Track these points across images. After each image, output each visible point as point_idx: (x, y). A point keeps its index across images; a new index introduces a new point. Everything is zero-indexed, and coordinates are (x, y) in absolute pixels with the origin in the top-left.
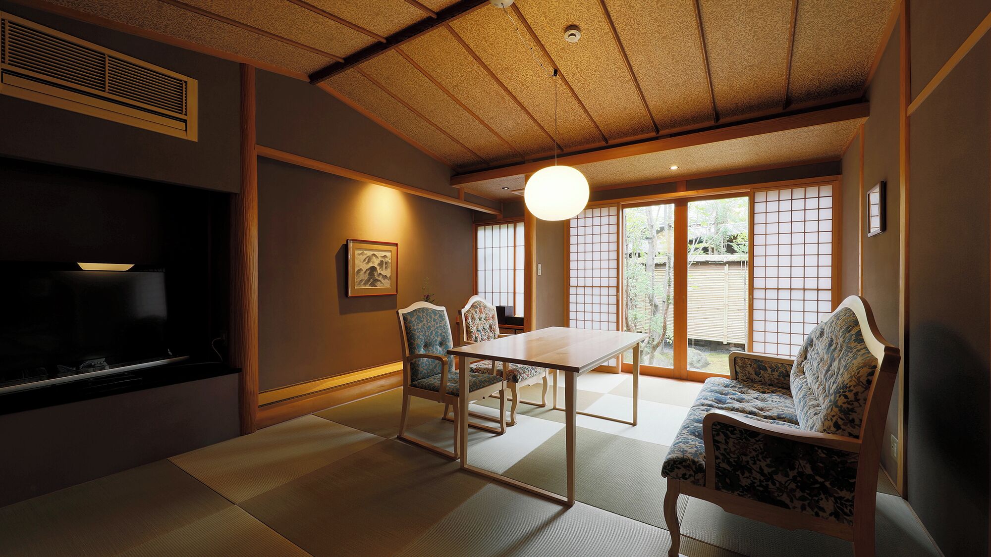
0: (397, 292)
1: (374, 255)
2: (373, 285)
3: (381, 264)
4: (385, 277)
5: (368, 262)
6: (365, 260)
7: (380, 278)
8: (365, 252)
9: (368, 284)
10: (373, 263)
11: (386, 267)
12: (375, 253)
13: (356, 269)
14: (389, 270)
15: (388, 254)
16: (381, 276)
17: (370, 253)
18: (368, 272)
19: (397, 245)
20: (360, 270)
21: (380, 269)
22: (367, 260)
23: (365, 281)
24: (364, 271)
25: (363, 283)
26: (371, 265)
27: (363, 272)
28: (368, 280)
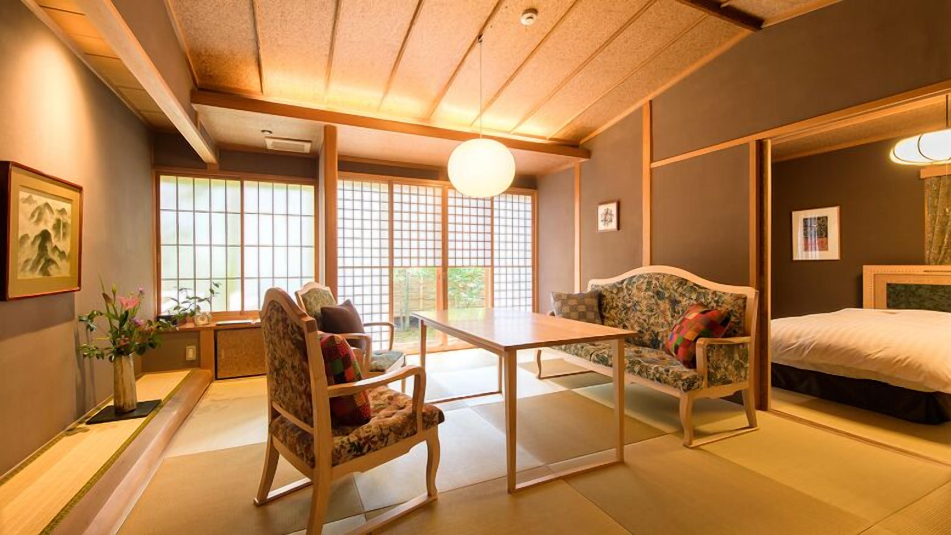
0: (79, 284)
1: (47, 205)
2: (45, 272)
3: (57, 225)
4: (62, 254)
5: (39, 220)
6: (33, 215)
7: (55, 257)
8: (35, 197)
9: (37, 268)
10: (46, 222)
11: (64, 234)
12: (50, 201)
13: (20, 234)
14: (68, 239)
15: (67, 207)
16: (57, 253)
17: (41, 200)
18: (38, 243)
19: (79, 189)
20: (25, 237)
21: (56, 236)
22: (36, 215)
23: (33, 263)
24: (32, 239)
25: (29, 268)
26: (42, 227)
27: (29, 242)
28: (38, 262)
